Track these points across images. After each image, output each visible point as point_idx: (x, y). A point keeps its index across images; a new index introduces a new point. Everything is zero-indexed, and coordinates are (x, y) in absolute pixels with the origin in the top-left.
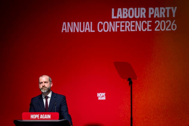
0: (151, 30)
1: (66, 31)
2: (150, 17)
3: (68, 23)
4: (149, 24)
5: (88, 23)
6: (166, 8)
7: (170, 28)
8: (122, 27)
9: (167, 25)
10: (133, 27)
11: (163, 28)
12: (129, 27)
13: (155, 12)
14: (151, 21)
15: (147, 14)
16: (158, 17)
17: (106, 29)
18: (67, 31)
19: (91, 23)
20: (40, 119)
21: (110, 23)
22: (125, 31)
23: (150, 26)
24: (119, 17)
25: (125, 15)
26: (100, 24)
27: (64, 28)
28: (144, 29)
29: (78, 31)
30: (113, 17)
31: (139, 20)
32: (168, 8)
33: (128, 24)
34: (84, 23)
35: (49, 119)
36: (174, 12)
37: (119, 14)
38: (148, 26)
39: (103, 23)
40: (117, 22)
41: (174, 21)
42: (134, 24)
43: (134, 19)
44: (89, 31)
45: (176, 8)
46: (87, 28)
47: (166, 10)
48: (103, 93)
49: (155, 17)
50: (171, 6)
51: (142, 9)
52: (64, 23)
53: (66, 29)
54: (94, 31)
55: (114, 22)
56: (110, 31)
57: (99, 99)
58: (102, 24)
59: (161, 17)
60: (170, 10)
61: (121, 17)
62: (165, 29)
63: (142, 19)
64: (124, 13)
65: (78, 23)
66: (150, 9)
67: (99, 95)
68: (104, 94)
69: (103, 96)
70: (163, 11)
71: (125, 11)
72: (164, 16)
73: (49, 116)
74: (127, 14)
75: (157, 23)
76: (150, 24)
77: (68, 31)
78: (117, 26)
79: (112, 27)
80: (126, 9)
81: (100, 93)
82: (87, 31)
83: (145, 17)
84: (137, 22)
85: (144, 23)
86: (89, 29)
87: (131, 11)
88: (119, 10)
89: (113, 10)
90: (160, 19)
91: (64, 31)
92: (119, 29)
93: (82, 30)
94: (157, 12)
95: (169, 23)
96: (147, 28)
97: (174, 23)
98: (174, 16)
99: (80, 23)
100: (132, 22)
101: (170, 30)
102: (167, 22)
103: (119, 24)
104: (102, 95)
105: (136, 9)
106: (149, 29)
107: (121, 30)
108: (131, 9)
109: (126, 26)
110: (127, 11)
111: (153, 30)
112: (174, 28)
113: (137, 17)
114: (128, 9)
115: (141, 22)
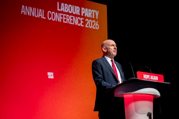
0: (83, 26)
1: (24, 14)
2: (82, 15)
3: (26, 7)
7: (95, 27)
8: (65, 19)
9: (93, 23)
10: (71, 21)
11: (91, 26)
13: (86, 13)
14: (83, 19)
15: (80, 12)
16: (88, 16)
17: (54, 19)
19: (43, 10)
21: (56, 13)
22: (66, 23)
23: (83, 22)
25: (66, 10)
26: (49, 13)
27: (23, 10)
28: (79, 24)
29: (33, 16)
30: (58, 9)
31: (76, 16)
32: (94, 11)
33: (68, 18)
34: (38, 9)
36: (97, 15)
37: (63, 8)
38: (82, 22)
39: (52, 13)
40: (61, 14)
41: (97, 22)
42: (72, 18)
43: (72, 14)
44: (42, 17)
46: (40, 14)
47: (92, 12)
48: (52, 72)
49: (85, 16)
50: (95, 10)
51: (77, 7)
52: (23, 6)
53: (24, 12)
54: (45, 18)
55: (59, 14)
57: (49, 77)
58: (51, 13)
59: (89, 17)
60: (95, 13)
61: (64, 11)
62: (92, 27)
63: (78, 16)
66: (83, 9)
68: (52, 74)
70: (90, 12)
71: (66, 6)
72: (91, 17)
75: (87, 21)
76: (83, 20)
77: (26, 14)
78: (61, 18)
79: (58, 18)
80: (67, 5)
81: (50, 73)
82: (40, 16)
83: (79, 14)
84: (74, 17)
85: (79, 19)
86: (41, 15)
87: (70, 7)
88: (62, 4)
89: (58, 3)
90: (89, 18)
92: (62, 20)
93: (37, 15)
94: (88, 12)
95: (94, 22)
96: (80, 23)
98: (97, 18)
99: (35, 9)
100: (71, 16)
102: (93, 22)
103: (62, 16)
105: (73, 6)
107: (64, 22)
108: (70, 5)
109: (67, 19)
110: (67, 7)
111: (85, 26)
112: (97, 27)
113: (74, 13)
114: (68, 5)
115: (77, 18)
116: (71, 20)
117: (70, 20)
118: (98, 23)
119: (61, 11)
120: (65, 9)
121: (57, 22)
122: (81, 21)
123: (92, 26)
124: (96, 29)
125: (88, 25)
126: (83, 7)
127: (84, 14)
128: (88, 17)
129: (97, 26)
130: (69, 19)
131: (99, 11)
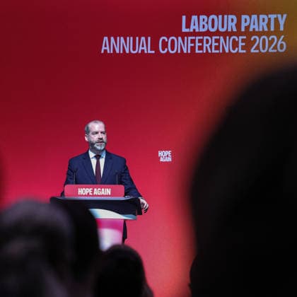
0: (244, 51)
1: (108, 52)
2: (243, 30)
3: (112, 39)
4: (242, 42)
5: (143, 39)
6: (270, 16)
7: (275, 47)
8: (199, 46)
9: (271, 42)
10: (215, 46)
11: (264, 48)
12: (209, 46)
13: (252, 23)
14: (245, 37)
15: (238, 25)
16: (257, 30)
17: (173, 49)
18: (110, 51)
19: (149, 39)
20: (93, 196)
21: (180, 38)
22: (203, 53)
23: (244, 44)
24: (194, 30)
25: (204, 27)
26: (164, 40)
27: (106, 46)
28: (234, 49)
29: (127, 52)
30: (184, 30)
31: (227, 34)
32: (273, 17)
33: (207, 41)
34: (137, 38)
35: (108, 196)
36: (282, 22)
37: (194, 25)
38: (241, 44)
39: (168, 39)
40: (190, 38)
41: (282, 37)
42: (217, 41)
43: (218, 33)
44: (146, 52)
45: (285, 16)
46: (143, 46)
47: (269, 19)
48: (168, 150)
49: (251, 30)
50: (277, 13)
51: (230, 17)
52: (106, 39)
53: (108, 48)
54: (153, 52)
55: (186, 38)
56: (179, 52)
57: (162, 160)
58: (166, 40)
59: (261, 30)
60: (276, 20)
61: (197, 30)
62: (268, 50)
63: (231, 34)
64: (201, 23)
65: (128, 38)
66: (244, 17)
67: (160, 153)
68: (169, 153)
69: (168, 156)
70: (264, 21)
71: (204, 20)
72: (266, 29)
73: (108, 191)
74: (206, 25)
75: (255, 39)
77: (112, 52)
78: (190, 45)
79: (182, 46)
80: (205, 17)
81: (164, 151)
82: (143, 51)
83: (235, 30)
84: (222, 38)
85: (234, 40)
86: (145, 48)
87: (213, 20)
88: (194, 18)
89: (184, 17)
90: (260, 34)
91: (105, 51)
92: (193, 48)
93: (134, 49)
94: (255, 22)
95: (273, 39)
96: (238, 47)
97: (282, 41)
98: (282, 29)
99: (132, 38)
100: (214, 38)
101: (275, 51)
102: (270, 39)
103: (193, 41)
104: (166, 154)
105: (220, 17)
106: (242, 49)
107: (197, 51)
108: (212, 17)
109: (205, 45)
110: (206, 20)
111: (249, 50)
112: (282, 48)
113: (223, 30)
114: (208, 17)
115: (229, 38)
116: (214, 44)
117: (211, 46)
119: (192, 30)
120: (201, 26)
121: (180, 55)
122: (240, 41)
123: (269, 47)
124: (278, 52)
125: (258, 48)
126: (245, 14)
127: (247, 28)
128: (259, 32)
129: (282, 45)
130: (210, 43)
131: (288, 14)
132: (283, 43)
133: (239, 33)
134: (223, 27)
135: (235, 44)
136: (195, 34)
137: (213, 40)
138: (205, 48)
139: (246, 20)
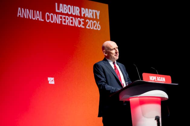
0: (84, 27)
1: (21, 17)
2: (82, 15)
3: (23, 9)
5: (38, 12)
7: (96, 27)
8: (64, 21)
9: (94, 24)
11: (92, 27)
12: (68, 21)
13: (86, 13)
14: (83, 20)
15: (80, 12)
16: (88, 17)
17: (52, 20)
19: (41, 12)
21: (55, 15)
22: (66, 25)
23: (83, 23)
24: (61, 11)
25: (65, 11)
26: (48, 15)
27: (19, 13)
28: (79, 25)
29: (31, 18)
30: (57, 11)
31: (76, 16)
32: (94, 11)
33: (68, 19)
34: (35, 11)
36: (98, 15)
37: (61, 9)
38: (82, 23)
39: (50, 14)
40: (60, 16)
41: (99, 22)
42: (72, 19)
43: (71, 15)
44: (39, 20)
46: (38, 16)
47: (93, 12)
48: (52, 77)
49: (86, 16)
50: (96, 10)
51: (77, 8)
52: (19, 9)
53: (20, 14)
54: (43, 20)
55: (58, 15)
57: (50, 83)
58: (49, 15)
59: (90, 17)
60: (96, 13)
61: (63, 12)
63: (78, 17)
64: (65, 9)
65: (30, 10)
66: (82, 9)
67: (49, 79)
68: (53, 79)
69: (52, 81)
70: (91, 12)
71: (65, 7)
72: (92, 17)
74: (66, 10)
75: (88, 21)
76: (83, 21)
77: (23, 17)
79: (56, 19)
80: (66, 5)
81: (50, 78)
82: (38, 19)
83: (79, 15)
84: (74, 18)
85: (79, 20)
87: (69, 8)
88: (61, 5)
89: (56, 4)
90: (90, 19)
92: (61, 21)
93: (34, 17)
94: (88, 13)
95: (95, 23)
98: (98, 18)
99: (32, 11)
100: (71, 17)
103: (61, 18)
105: (72, 7)
106: (83, 26)
107: (63, 23)
108: (69, 6)
111: (85, 27)
112: (99, 28)
113: (74, 14)
114: (67, 6)
115: (77, 19)
116: (71, 21)
117: (69, 22)
118: (99, 24)
121: (55, 24)
122: (82, 21)
124: (97, 30)
125: (89, 26)
126: (83, 7)
127: (84, 15)
131: (100, 11)
132: (99, 25)
133: (81, 17)
134: (74, 12)
135: (80, 23)
136: (61, 13)
137: (70, 19)
138: (66, 23)
139: (83, 11)
